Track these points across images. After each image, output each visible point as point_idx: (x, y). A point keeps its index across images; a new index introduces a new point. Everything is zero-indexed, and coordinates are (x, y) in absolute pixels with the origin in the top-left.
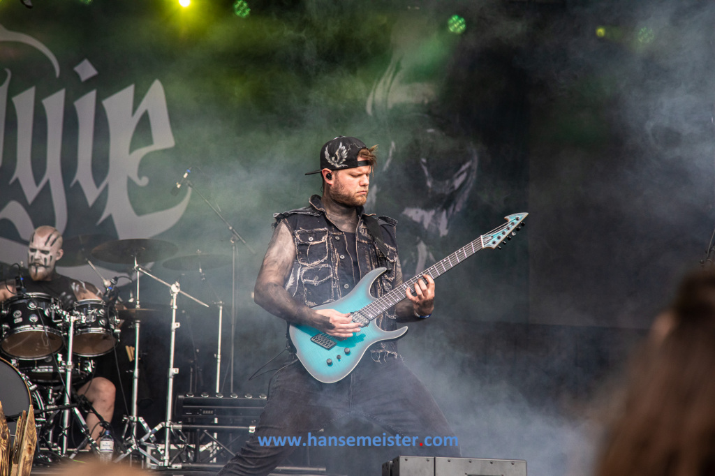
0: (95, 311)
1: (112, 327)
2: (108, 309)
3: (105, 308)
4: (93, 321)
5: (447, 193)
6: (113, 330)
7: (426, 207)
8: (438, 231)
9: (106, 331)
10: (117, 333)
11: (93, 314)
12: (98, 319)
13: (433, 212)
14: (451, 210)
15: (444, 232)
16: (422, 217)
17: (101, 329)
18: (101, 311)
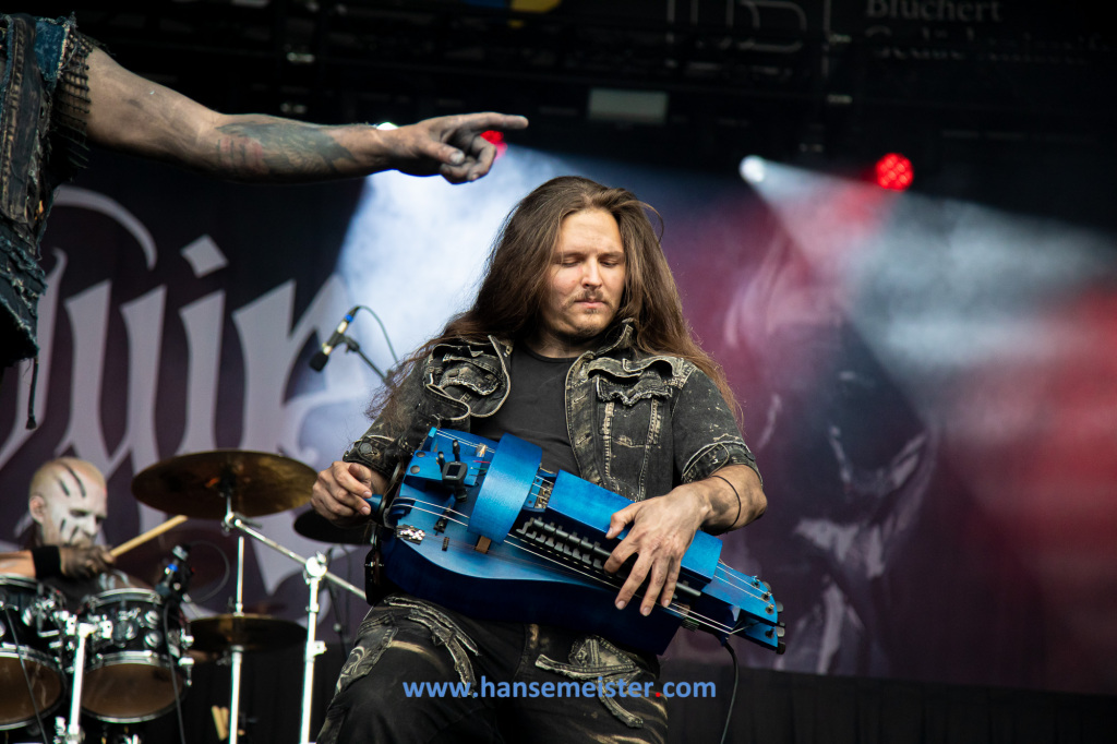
0: (133, 614)
1: (175, 651)
2: (165, 613)
3: (159, 609)
4: (129, 635)
5: (881, 491)
6: (176, 660)
7: (841, 517)
8: (863, 566)
9: (160, 659)
10: (184, 667)
11: (130, 621)
12: (142, 632)
13: (852, 530)
14: (888, 525)
15: (875, 567)
16: (834, 539)
17: (148, 653)
18: (151, 616)
